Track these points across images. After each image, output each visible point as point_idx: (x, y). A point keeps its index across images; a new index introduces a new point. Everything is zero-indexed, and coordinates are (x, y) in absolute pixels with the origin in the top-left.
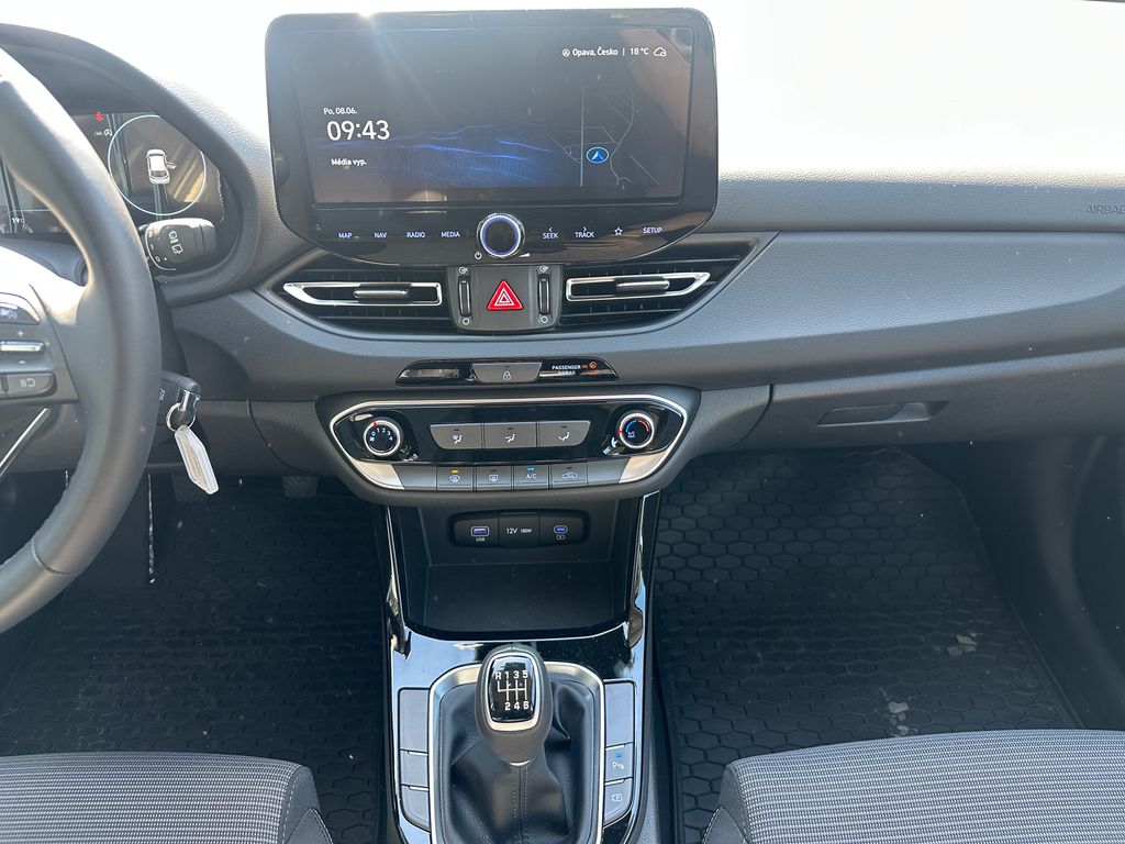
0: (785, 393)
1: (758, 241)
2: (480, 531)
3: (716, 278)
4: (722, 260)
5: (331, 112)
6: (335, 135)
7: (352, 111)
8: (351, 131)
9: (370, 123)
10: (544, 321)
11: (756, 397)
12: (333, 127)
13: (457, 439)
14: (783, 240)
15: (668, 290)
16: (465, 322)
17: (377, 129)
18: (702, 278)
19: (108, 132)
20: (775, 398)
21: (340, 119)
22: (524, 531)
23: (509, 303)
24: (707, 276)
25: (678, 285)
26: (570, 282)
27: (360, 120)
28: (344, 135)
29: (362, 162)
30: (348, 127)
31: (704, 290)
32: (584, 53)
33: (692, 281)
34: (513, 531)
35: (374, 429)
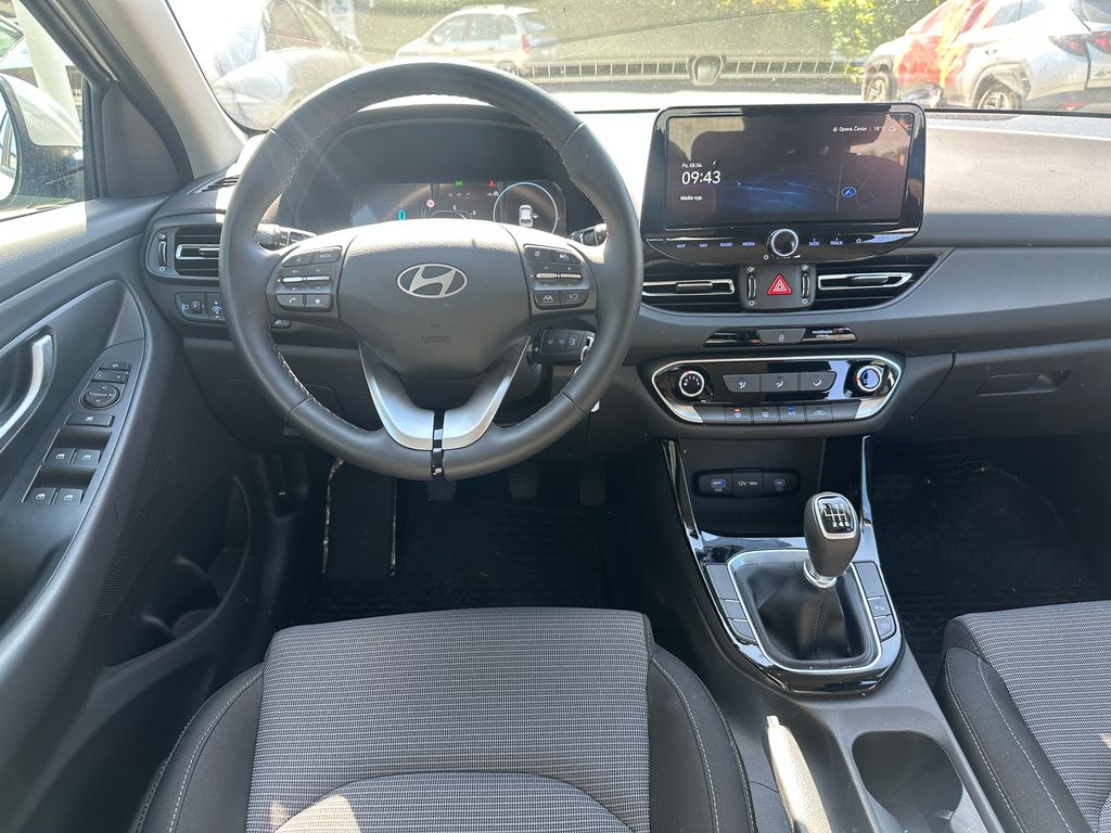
0: (963, 359)
1: (941, 253)
2: (717, 484)
3: (915, 278)
4: (919, 266)
5: (686, 166)
6: (686, 180)
7: (700, 166)
8: (697, 178)
9: (709, 173)
10: (805, 302)
11: (942, 362)
12: (686, 176)
13: (742, 385)
14: (959, 252)
15: (886, 283)
16: (752, 304)
17: (713, 177)
18: (906, 277)
19: (496, 193)
20: (956, 364)
21: (691, 170)
22: (752, 483)
23: (783, 289)
24: (910, 275)
25: (893, 280)
26: (821, 278)
27: (703, 171)
28: (692, 180)
29: (700, 198)
30: (695, 175)
31: (907, 285)
32: (846, 129)
33: (900, 278)
34: (743, 483)
35: (687, 377)
